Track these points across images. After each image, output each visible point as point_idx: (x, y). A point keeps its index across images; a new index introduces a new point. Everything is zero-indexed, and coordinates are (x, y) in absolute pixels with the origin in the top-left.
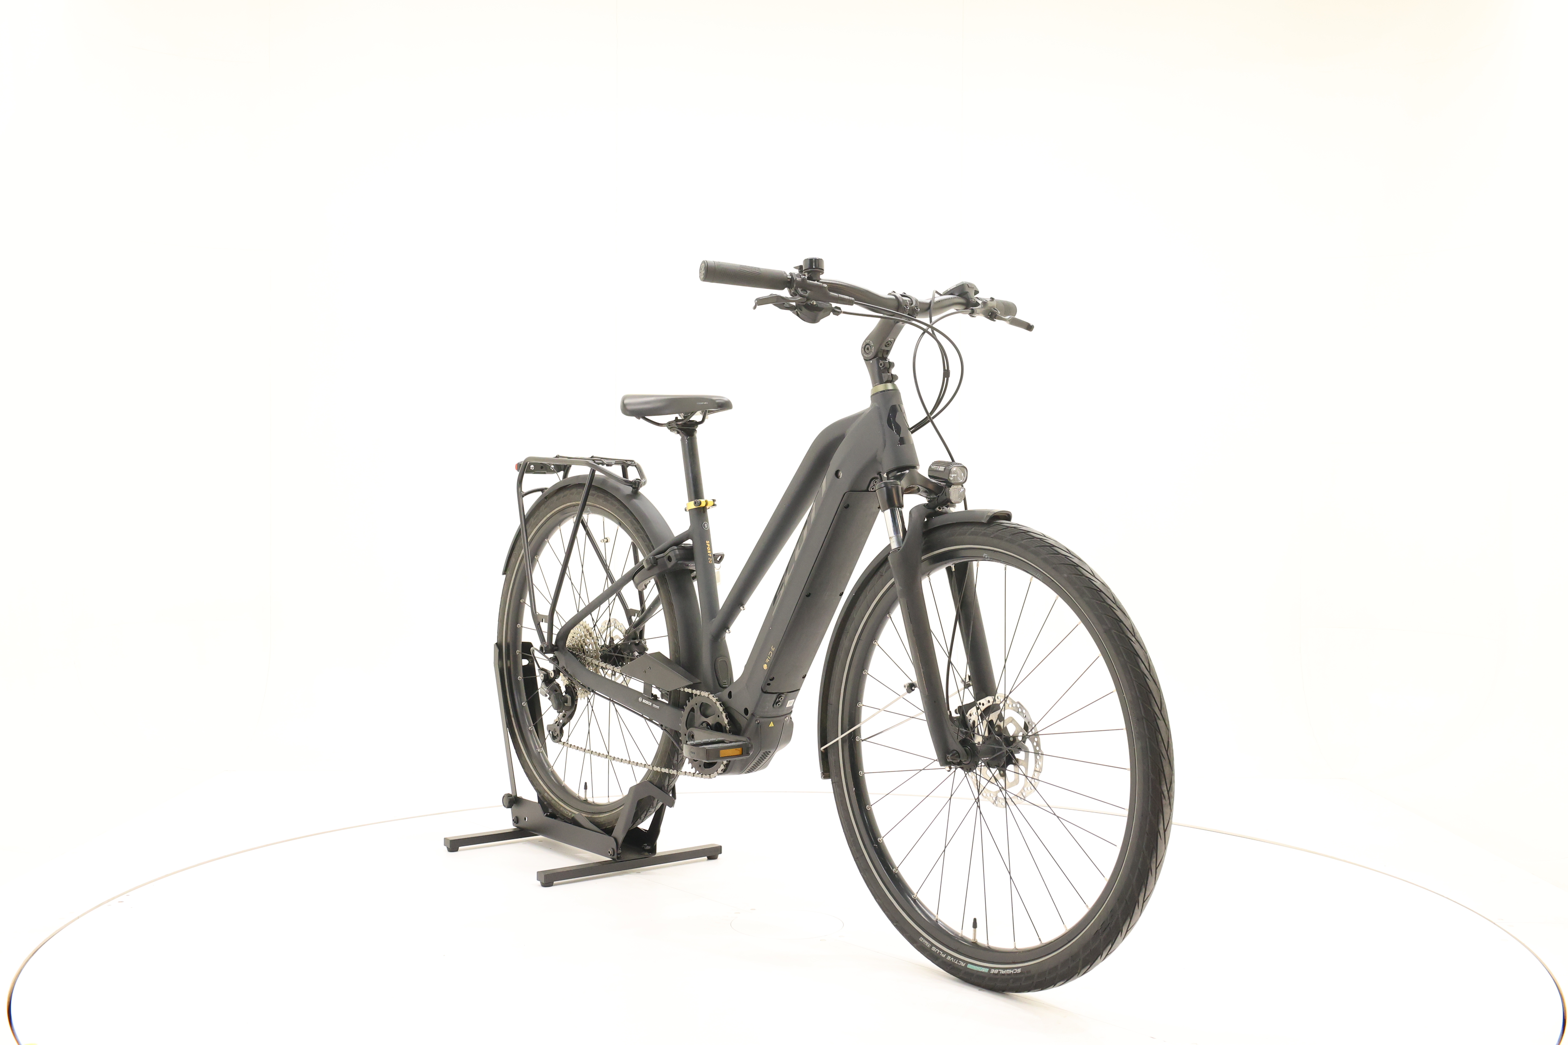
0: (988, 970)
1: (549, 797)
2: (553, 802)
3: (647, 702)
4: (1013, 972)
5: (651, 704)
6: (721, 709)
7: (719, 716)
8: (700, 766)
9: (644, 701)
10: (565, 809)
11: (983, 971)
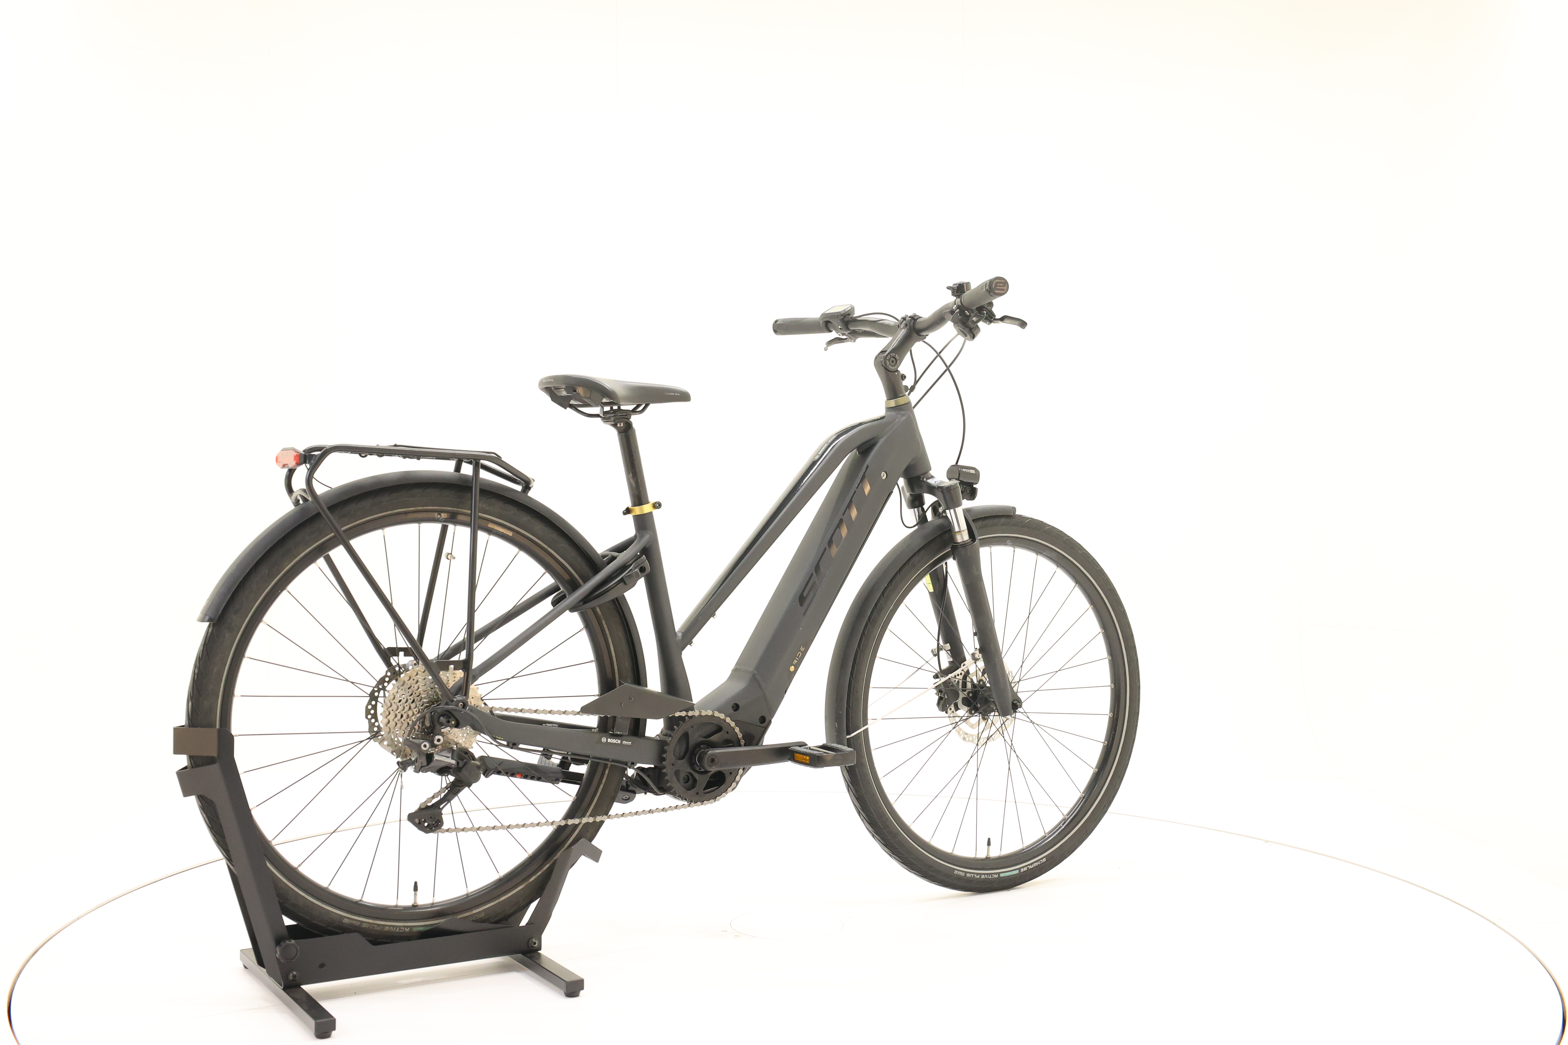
0: (1018, 871)
1: (355, 922)
2: (364, 925)
3: (614, 741)
4: (1039, 863)
5: (619, 742)
6: (733, 724)
7: (727, 733)
8: (697, 793)
9: (609, 740)
10: (393, 926)
11: (1015, 873)
